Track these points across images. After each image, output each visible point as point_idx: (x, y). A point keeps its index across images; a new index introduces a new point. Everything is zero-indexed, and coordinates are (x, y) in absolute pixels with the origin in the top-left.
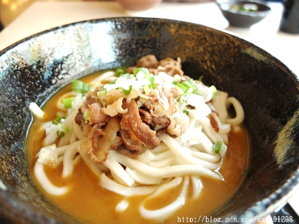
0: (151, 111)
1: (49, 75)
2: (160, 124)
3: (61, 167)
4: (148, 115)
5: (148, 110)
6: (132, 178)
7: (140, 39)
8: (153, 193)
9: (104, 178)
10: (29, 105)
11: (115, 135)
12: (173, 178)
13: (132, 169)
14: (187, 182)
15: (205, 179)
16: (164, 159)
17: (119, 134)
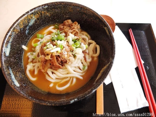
0: (61, 58)
1: (28, 32)
2: (64, 61)
3: (34, 71)
4: (59, 59)
5: (60, 57)
6: (55, 77)
7: (64, 12)
8: (61, 82)
9: (47, 76)
10: (22, 46)
11: (49, 64)
12: (68, 77)
13: (54, 73)
14: (72, 79)
15: (77, 79)
16: (65, 71)
17: (50, 64)
